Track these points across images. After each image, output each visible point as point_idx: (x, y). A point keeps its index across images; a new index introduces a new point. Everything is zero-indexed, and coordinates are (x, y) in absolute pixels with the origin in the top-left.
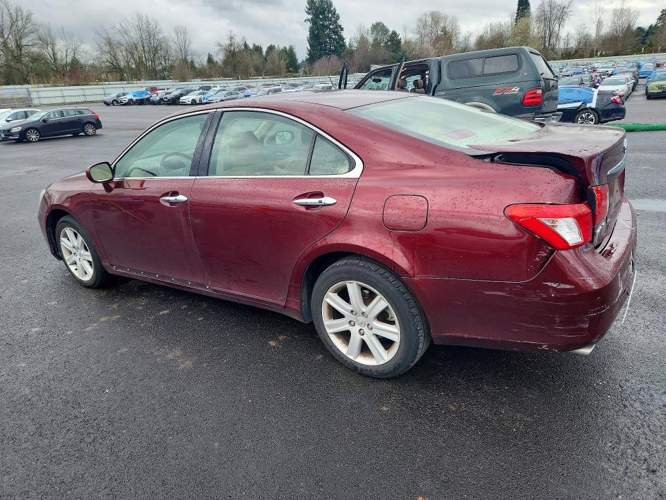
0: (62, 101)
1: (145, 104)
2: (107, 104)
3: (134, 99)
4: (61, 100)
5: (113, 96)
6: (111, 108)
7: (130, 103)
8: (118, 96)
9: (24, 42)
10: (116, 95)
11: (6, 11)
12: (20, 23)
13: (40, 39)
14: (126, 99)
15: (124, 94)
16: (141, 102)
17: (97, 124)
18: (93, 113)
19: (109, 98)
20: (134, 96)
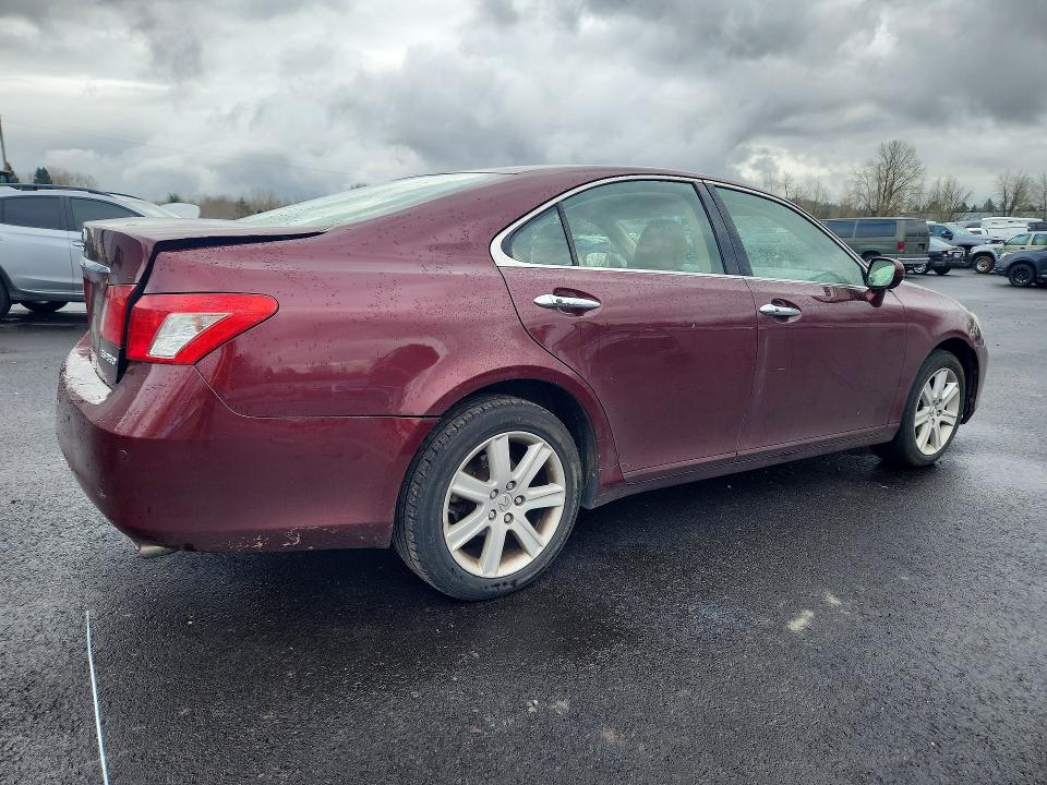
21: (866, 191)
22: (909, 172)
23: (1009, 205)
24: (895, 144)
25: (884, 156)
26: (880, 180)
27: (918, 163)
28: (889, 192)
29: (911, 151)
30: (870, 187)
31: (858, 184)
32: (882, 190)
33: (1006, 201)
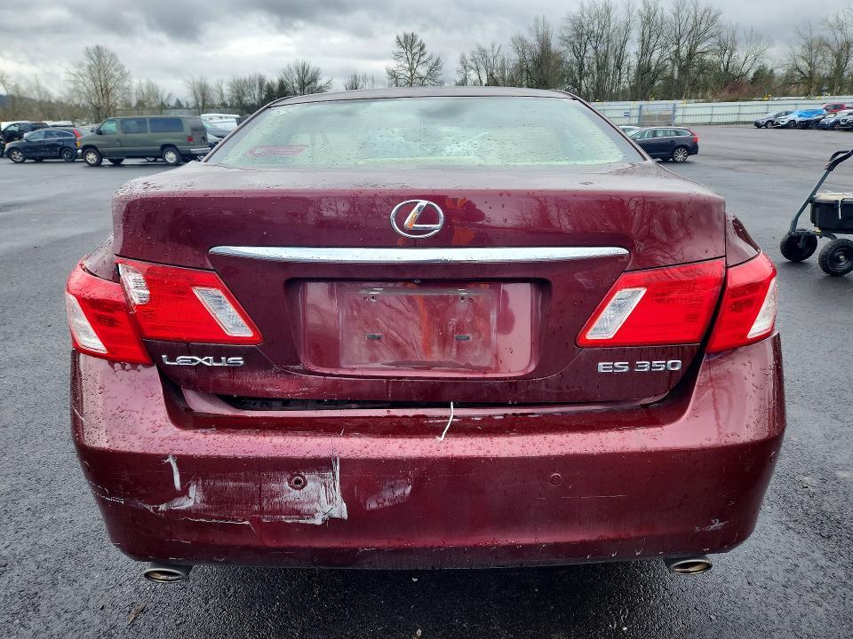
0: (709, 121)
1: (811, 129)
2: (758, 125)
3: (798, 119)
4: (707, 119)
5: (771, 115)
6: (763, 131)
7: (792, 125)
8: (777, 116)
9: (699, 48)
10: (775, 113)
11: (693, 13)
12: (703, 27)
13: (719, 44)
14: (785, 120)
15: (787, 113)
16: (806, 125)
17: (692, 149)
18: (692, 134)
19: (762, 119)
20: (800, 116)
21: (85, 90)
22: (117, 74)
23: (200, 104)
24: (97, 47)
25: (92, 58)
26: (93, 79)
27: (122, 67)
28: (106, 92)
29: (113, 56)
30: (88, 85)
31: (75, 82)
32: (99, 88)
33: (198, 102)
